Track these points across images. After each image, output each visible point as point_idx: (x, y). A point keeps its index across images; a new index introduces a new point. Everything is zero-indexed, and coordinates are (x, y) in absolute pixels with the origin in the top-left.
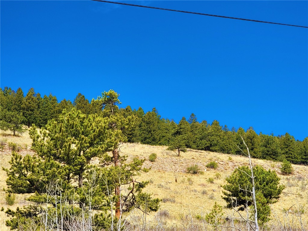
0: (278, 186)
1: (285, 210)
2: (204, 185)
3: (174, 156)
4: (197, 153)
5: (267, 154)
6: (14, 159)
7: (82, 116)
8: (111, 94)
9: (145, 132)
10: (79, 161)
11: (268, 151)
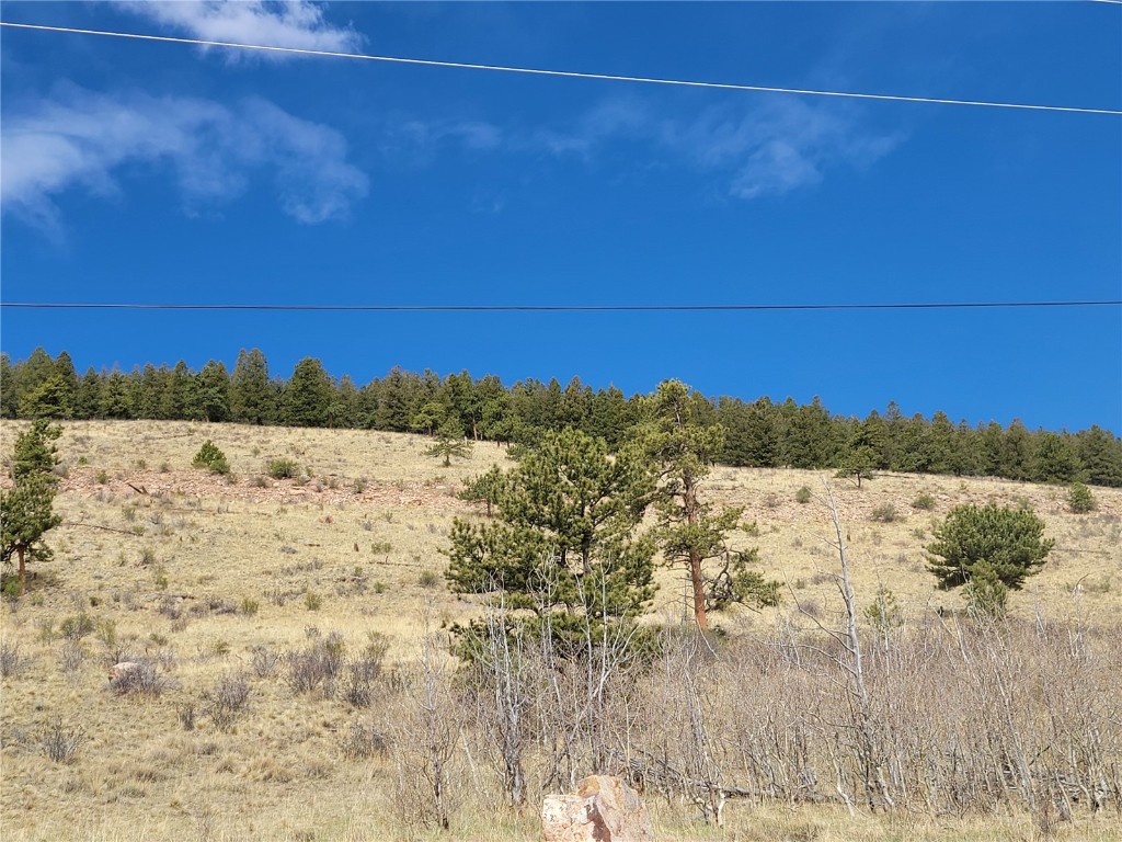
0: (1041, 540)
1: (1068, 587)
2: (904, 545)
3: (848, 488)
4: (898, 479)
5: (1050, 472)
6: (456, 530)
7: (584, 440)
8: (673, 389)
9: (797, 444)
10: (580, 527)
11: (1051, 466)
